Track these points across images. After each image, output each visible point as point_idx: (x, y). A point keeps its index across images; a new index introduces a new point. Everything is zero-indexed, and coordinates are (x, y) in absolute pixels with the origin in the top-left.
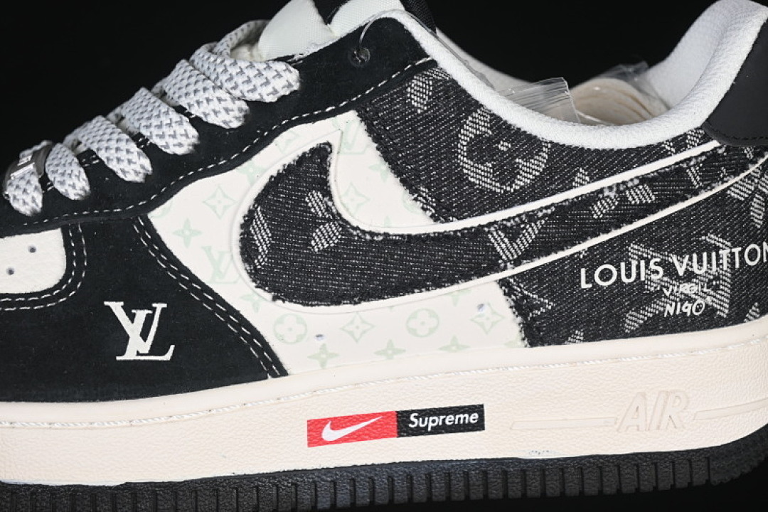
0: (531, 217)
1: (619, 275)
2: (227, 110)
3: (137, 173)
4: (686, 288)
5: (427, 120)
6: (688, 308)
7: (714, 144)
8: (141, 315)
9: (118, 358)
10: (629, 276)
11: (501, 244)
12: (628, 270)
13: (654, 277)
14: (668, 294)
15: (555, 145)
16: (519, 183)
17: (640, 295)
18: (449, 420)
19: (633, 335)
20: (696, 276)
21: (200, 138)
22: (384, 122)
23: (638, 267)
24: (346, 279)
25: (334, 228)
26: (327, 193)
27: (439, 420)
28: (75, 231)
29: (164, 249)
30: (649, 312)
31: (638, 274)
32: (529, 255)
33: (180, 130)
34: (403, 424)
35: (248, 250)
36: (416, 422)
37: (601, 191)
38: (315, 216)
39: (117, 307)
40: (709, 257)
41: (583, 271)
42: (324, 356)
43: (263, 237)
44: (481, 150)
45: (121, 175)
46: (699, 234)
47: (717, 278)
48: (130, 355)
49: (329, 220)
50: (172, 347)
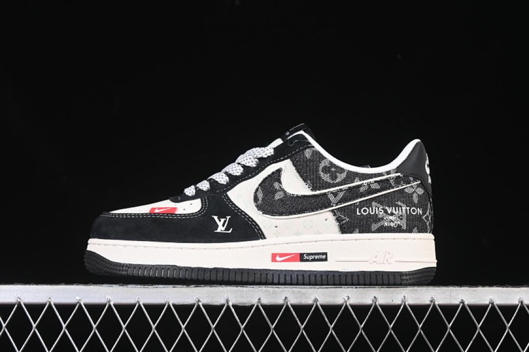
0: (341, 190)
1: (369, 212)
2: (252, 161)
3: (224, 182)
4: (391, 218)
5: (310, 161)
6: (392, 224)
7: (399, 174)
8: (223, 220)
9: (215, 231)
10: (372, 212)
11: (331, 198)
12: (372, 210)
13: (380, 213)
14: (385, 219)
15: (349, 171)
16: (337, 181)
17: (376, 219)
18: (316, 257)
19: (374, 232)
20: (394, 214)
21: (244, 171)
22: (298, 161)
23: (375, 209)
24: (285, 208)
25: (281, 193)
26: (280, 183)
27: (313, 257)
28: (205, 198)
29: (231, 201)
30: (379, 224)
31: (376, 212)
32: (340, 202)
33: (238, 168)
34: (302, 258)
35: (256, 199)
36: (306, 257)
37: (363, 184)
38: (276, 189)
39: (216, 218)
40: (399, 209)
41: (358, 209)
42: (277, 234)
43: (260, 196)
44: (326, 170)
45: (219, 182)
46: (395, 201)
47: (401, 216)
48: (219, 230)
49: (280, 191)
50: (231, 229)
